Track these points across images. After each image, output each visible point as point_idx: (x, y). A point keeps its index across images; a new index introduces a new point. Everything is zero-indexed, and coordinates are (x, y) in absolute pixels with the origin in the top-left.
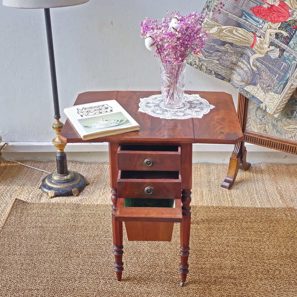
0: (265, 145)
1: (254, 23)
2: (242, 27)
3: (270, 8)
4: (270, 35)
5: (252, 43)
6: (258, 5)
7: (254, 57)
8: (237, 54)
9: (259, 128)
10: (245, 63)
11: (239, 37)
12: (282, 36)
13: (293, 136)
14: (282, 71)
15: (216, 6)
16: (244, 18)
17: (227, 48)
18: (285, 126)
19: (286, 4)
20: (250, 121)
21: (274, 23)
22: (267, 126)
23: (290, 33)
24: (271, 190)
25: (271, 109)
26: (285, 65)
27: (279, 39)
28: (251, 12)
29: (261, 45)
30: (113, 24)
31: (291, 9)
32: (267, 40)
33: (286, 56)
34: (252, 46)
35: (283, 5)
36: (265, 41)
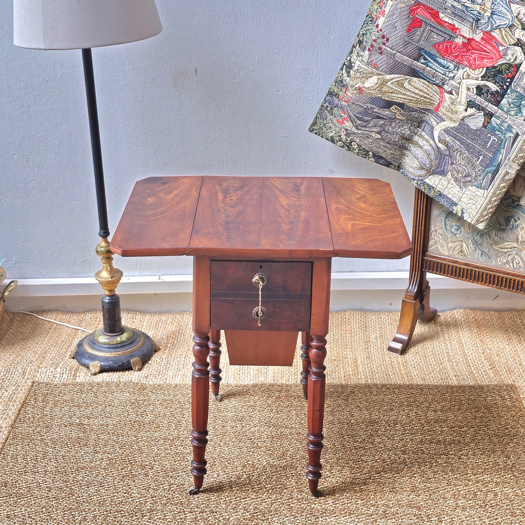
0: (463, 278)
1: (440, 69)
2: (418, 77)
3: (467, 43)
4: (468, 89)
5: (437, 104)
7: (440, 126)
8: (411, 123)
9: (452, 247)
10: (426, 137)
11: (414, 93)
13: (509, 260)
14: (489, 150)
15: (375, 41)
16: (422, 61)
17: (393, 112)
18: (496, 243)
19: (493, 37)
20: (435, 237)
21: (474, 69)
22: (464, 244)
23: (501, 86)
24: (474, 355)
25: (471, 215)
26: (494, 140)
27: (482, 96)
29: (453, 107)
30: (198, 73)
31: (503, 46)
32: (463, 98)
33: (495, 125)
34: (437, 109)
35: (488, 37)
36: (458, 100)
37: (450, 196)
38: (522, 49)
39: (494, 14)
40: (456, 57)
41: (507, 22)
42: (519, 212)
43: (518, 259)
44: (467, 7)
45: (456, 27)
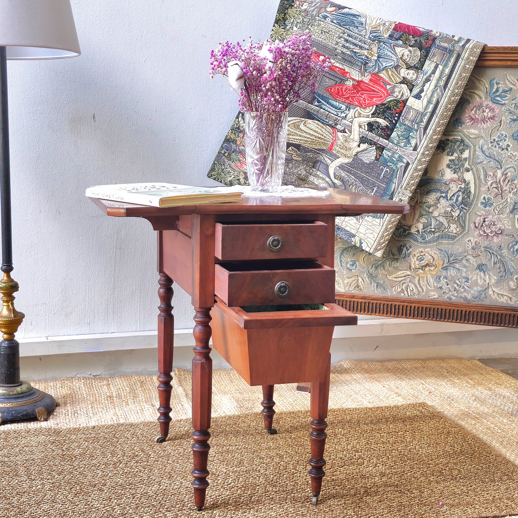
0: (361, 311)
1: (333, 110)
2: (313, 119)
3: (357, 85)
4: (360, 126)
5: (330, 144)
6: (337, 82)
7: (335, 163)
8: (306, 163)
9: (347, 284)
10: (321, 176)
11: (310, 134)
12: (379, 126)
13: (404, 289)
14: (382, 181)
16: (316, 103)
17: (290, 153)
18: (390, 274)
19: (381, 78)
21: (364, 108)
22: (360, 279)
23: (390, 120)
25: (369, 244)
26: (387, 171)
27: (373, 132)
28: (327, 94)
29: (346, 144)
30: (96, 119)
31: (390, 85)
32: (356, 135)
33: (387, 157)
34: (331, 148)
35: (376, 79)
36: (351, 137)
37: (348, 229)
38: (408, 86)
39: (381, 57)
40: (347, 98)
41: (392, 63)
42: (410, 240)
43: (412, 286)
44: (355, 52)
45: (346, 71)
